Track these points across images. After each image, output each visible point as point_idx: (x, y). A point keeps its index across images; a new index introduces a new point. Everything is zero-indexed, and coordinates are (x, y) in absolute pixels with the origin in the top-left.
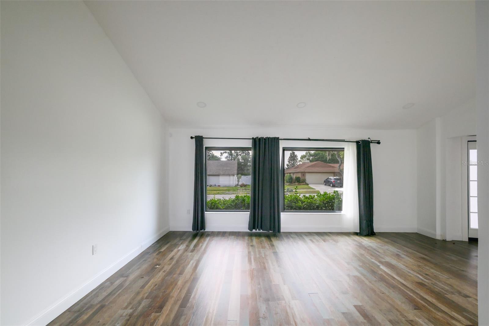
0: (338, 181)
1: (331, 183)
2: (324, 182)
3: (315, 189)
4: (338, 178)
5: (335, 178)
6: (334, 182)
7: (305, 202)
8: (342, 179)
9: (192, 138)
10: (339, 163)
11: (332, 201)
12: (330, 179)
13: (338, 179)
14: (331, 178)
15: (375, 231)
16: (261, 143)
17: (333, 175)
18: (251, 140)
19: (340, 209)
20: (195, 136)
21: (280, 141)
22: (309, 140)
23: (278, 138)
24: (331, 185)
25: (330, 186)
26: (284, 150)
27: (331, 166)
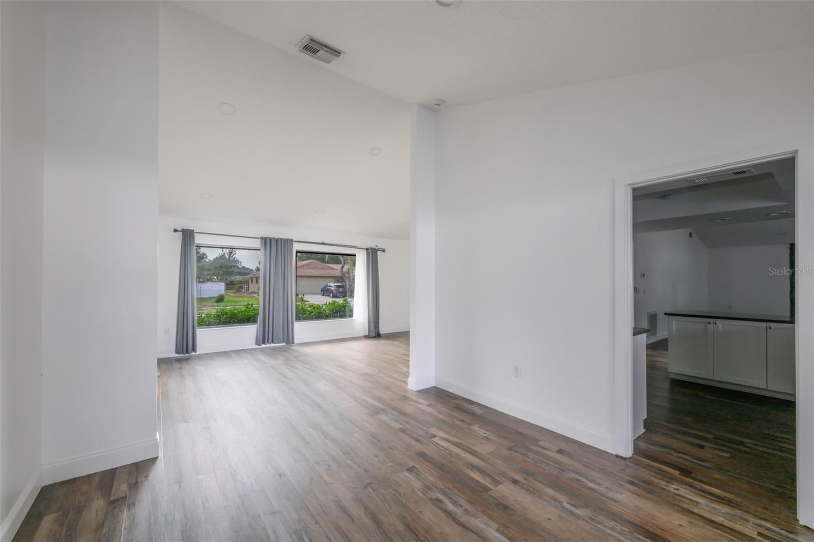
0: (341, 290)
1: (331, 292)
2: (321, 291)
3: (309, 302)
4: (340, 284)
5: (336, 284)
6: (334, 290)
7: (313, 312)
8: (345, 286)
9: (175, 231)
10: (341, 264)
11: (341, 309)
12: (330, 286)
13: (339, 287)
14: (331, 284)
15: (381, 332)
16: (273, 244)
17: (333, 280)
18: (259, 240)
19: (351, 316)
20: (182, 229)
21: (294, 243)
22: (323, 244)
23: (292, 240)
24: (331, 295)
25: (329, 296)
26: (297, 252)
27: (330, 268)
